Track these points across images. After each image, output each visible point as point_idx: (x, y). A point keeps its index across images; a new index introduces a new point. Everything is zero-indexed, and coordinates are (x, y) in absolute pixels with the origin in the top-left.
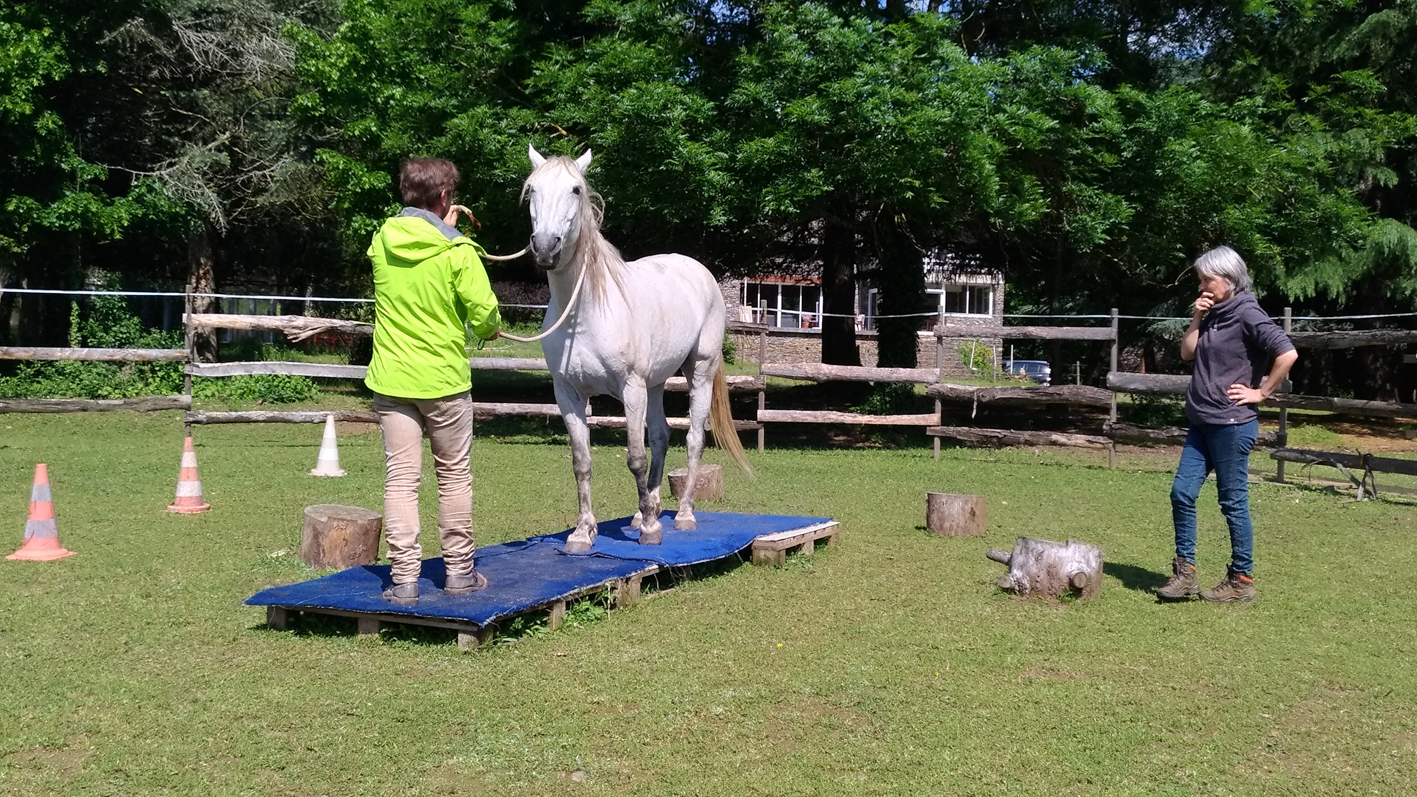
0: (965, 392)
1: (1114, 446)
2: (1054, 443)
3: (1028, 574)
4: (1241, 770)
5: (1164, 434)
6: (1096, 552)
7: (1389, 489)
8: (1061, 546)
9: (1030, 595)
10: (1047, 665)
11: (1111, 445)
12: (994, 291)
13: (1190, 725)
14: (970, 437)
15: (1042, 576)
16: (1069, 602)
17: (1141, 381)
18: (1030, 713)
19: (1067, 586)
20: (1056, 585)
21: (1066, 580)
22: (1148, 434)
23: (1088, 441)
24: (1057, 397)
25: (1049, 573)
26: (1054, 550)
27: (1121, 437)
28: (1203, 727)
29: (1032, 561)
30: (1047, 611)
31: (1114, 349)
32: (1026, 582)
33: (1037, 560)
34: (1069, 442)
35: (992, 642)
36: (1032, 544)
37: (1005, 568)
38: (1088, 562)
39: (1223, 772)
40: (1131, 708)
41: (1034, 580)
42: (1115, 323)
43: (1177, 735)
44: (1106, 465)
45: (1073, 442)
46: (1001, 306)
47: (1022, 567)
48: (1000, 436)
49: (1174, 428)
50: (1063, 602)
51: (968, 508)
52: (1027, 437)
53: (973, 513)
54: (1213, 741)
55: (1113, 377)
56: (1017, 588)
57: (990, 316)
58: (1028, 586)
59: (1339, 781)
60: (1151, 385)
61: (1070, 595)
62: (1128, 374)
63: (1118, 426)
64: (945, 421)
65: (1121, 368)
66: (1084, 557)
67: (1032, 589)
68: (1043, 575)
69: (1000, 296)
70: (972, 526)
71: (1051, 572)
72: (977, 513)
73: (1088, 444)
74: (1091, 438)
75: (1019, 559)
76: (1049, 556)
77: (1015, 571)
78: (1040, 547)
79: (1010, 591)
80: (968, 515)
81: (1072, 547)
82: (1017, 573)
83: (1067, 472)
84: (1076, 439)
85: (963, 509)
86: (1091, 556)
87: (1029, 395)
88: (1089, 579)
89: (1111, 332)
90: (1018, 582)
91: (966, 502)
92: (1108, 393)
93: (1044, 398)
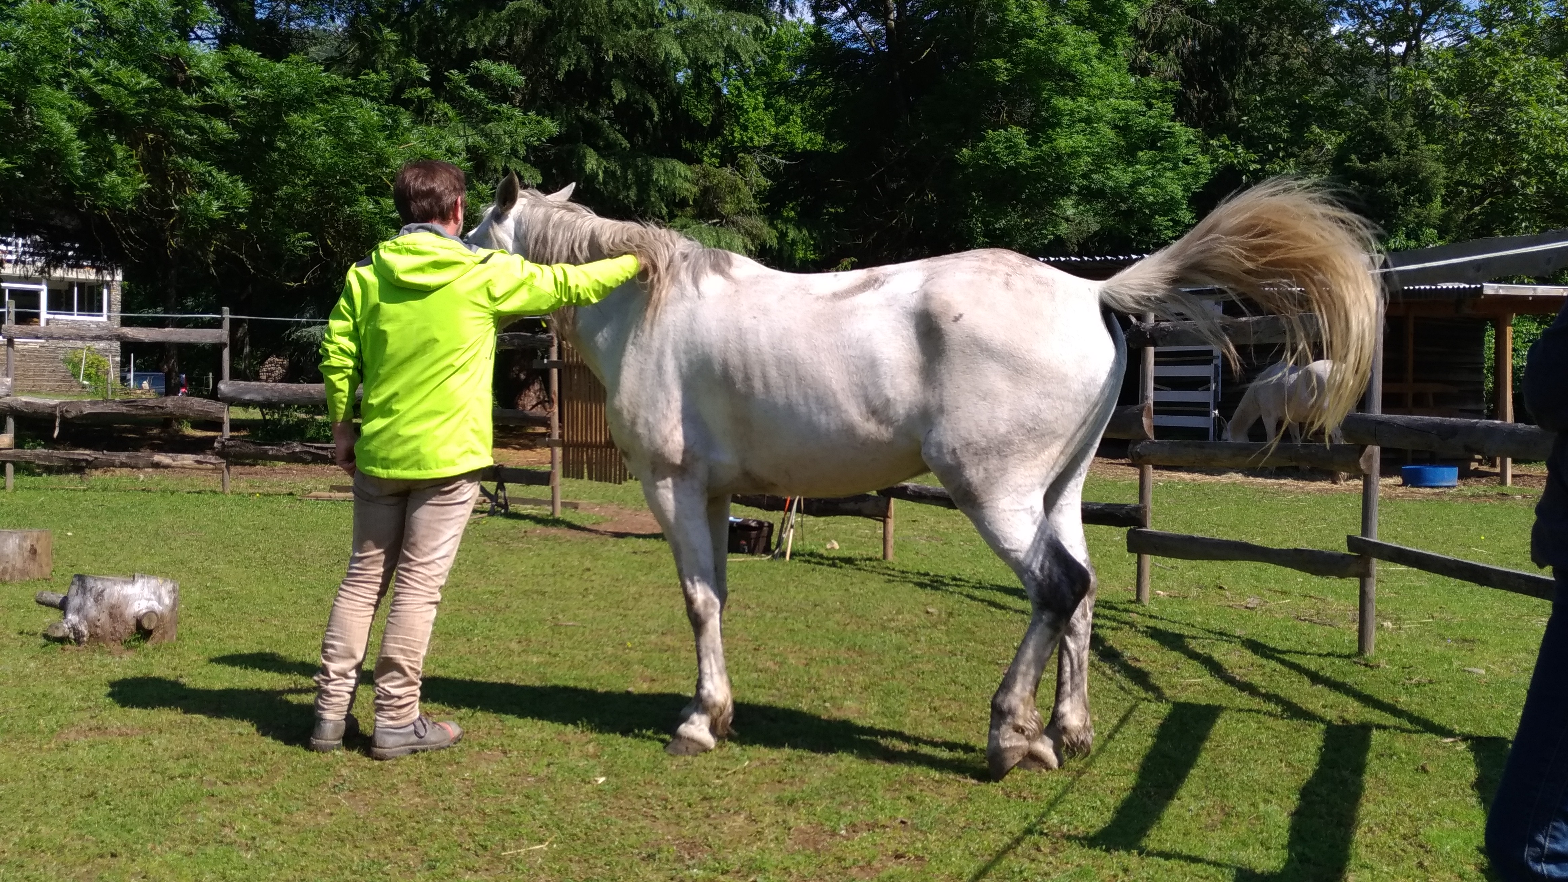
0: (44, 406)
1: (228, 467)
2: (157, 465)
3: (86, 618)
4: (299, 817)
5: (284, 451)
6: (170, 586)
7: (524, 501)
8: (125, 583)
9: (88, 642)
10: (94, 723)
11: (224, 466)
12: (109, 288)
13: (250, 773)
14: (52, 461)
15: (103, 620)
16: (137, 647)
17: (256, 391)
18: (57, 783)
19: (134, 628)
20: (120, 628)
21: (133, 622)
22: (266, 452)
23: (198, 462)
24: (160, 410)
25: (111, 615)
26: (118, 588)
27: (235, 456)
28: (265, 775)
29: (90, 602)
30: (108, 659)
31: (226, 353)
32: (83, 629)
33: (96, 600)
34: (174, 464)
35: (27, 704)
36: (90, 583)
37: (60, 613)
38: (159, 600)
39: (278, 822)
40: (184, 762)
41: (93, 624)
42: (227, 324)
43: (234, 787)
44: (219, 489)
45: (179, 463)
46: (117, 307)
47: (79, 610)
48: (90, 459)
49: (295, 444)
50: (130, 648)
51: (27, 545)
52: (124, 459)
53: (33, 551)
54: (274, 788)
55: (224, 386)
56: (72, 636)
57: (104, 319)
58: (86, 632)
59: (404, 814)
60: (268, 395)
61: (138, 639)
62: (242, 383)
63: (232, 443)
64: (19, 443)
65: (236, 375)
66: (154, 593)
67: (91, 636)
68: (104, 618)
69: (117, 295)
70: (33, 567)
71: (115, 613)
72: (39, 551)
73: (197, 466)
74: (199, 457)
75: (75, 602)
76: (112, 595)
77: (70, 616)
78: (99, 585)
79: (63, 640)
80: (26, 554)
81: (140, 583)
82: (72, 618)
83: (172, 498)
84: (183, 459)
85: (20, 547)
86: (164, 592)
87: (124, 409)
88: (161, 618)
89: (222, 335)
90: (74, 629)
91: (24, 538)
92: (219, 405)
93: (144, 412)
